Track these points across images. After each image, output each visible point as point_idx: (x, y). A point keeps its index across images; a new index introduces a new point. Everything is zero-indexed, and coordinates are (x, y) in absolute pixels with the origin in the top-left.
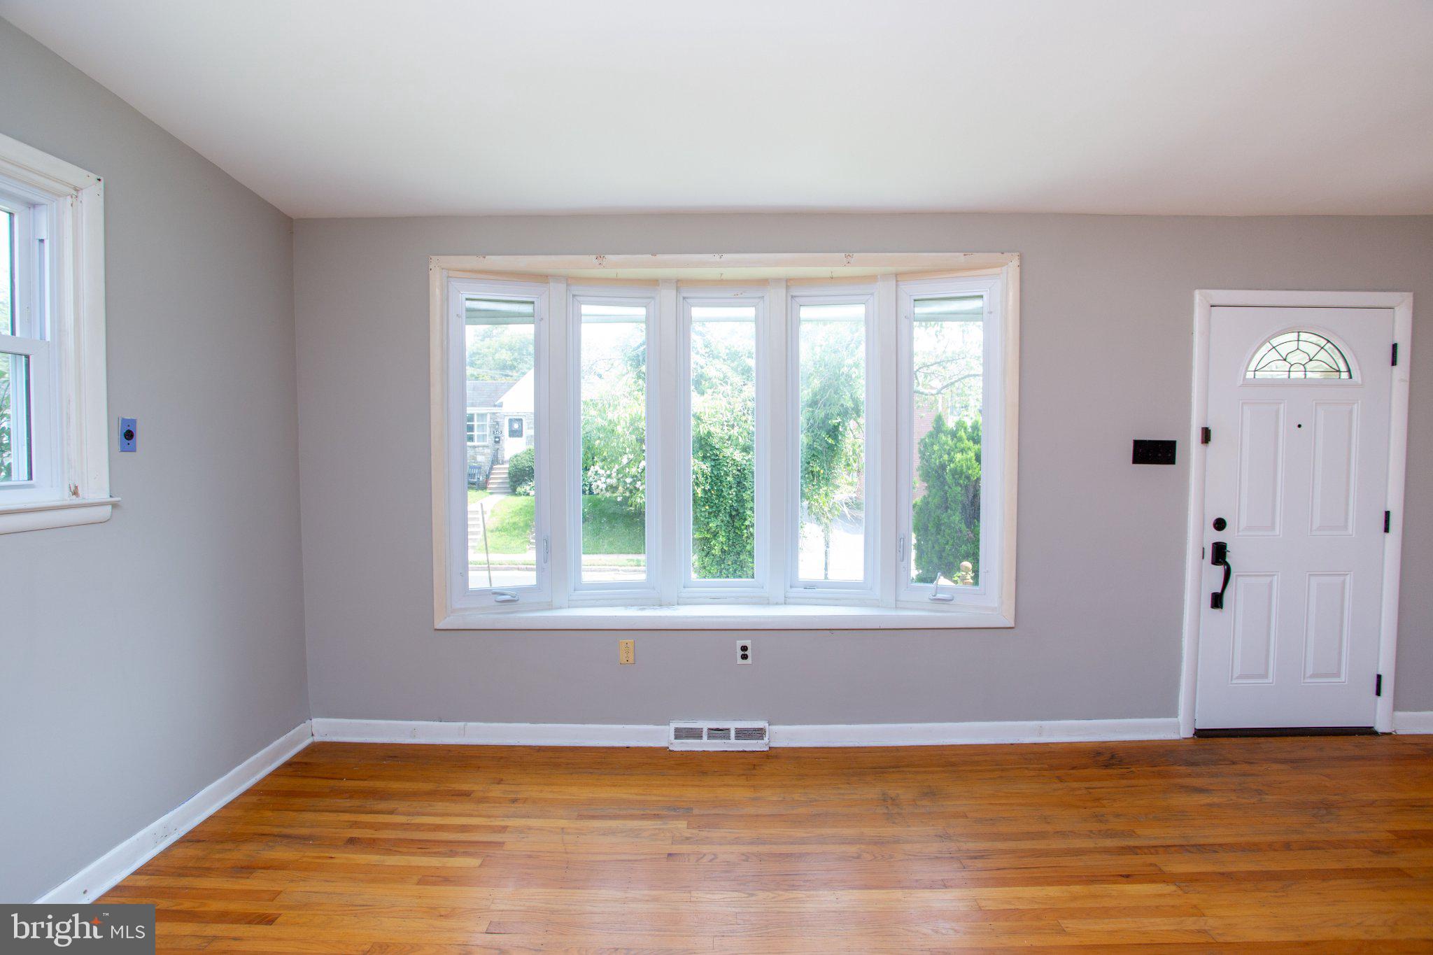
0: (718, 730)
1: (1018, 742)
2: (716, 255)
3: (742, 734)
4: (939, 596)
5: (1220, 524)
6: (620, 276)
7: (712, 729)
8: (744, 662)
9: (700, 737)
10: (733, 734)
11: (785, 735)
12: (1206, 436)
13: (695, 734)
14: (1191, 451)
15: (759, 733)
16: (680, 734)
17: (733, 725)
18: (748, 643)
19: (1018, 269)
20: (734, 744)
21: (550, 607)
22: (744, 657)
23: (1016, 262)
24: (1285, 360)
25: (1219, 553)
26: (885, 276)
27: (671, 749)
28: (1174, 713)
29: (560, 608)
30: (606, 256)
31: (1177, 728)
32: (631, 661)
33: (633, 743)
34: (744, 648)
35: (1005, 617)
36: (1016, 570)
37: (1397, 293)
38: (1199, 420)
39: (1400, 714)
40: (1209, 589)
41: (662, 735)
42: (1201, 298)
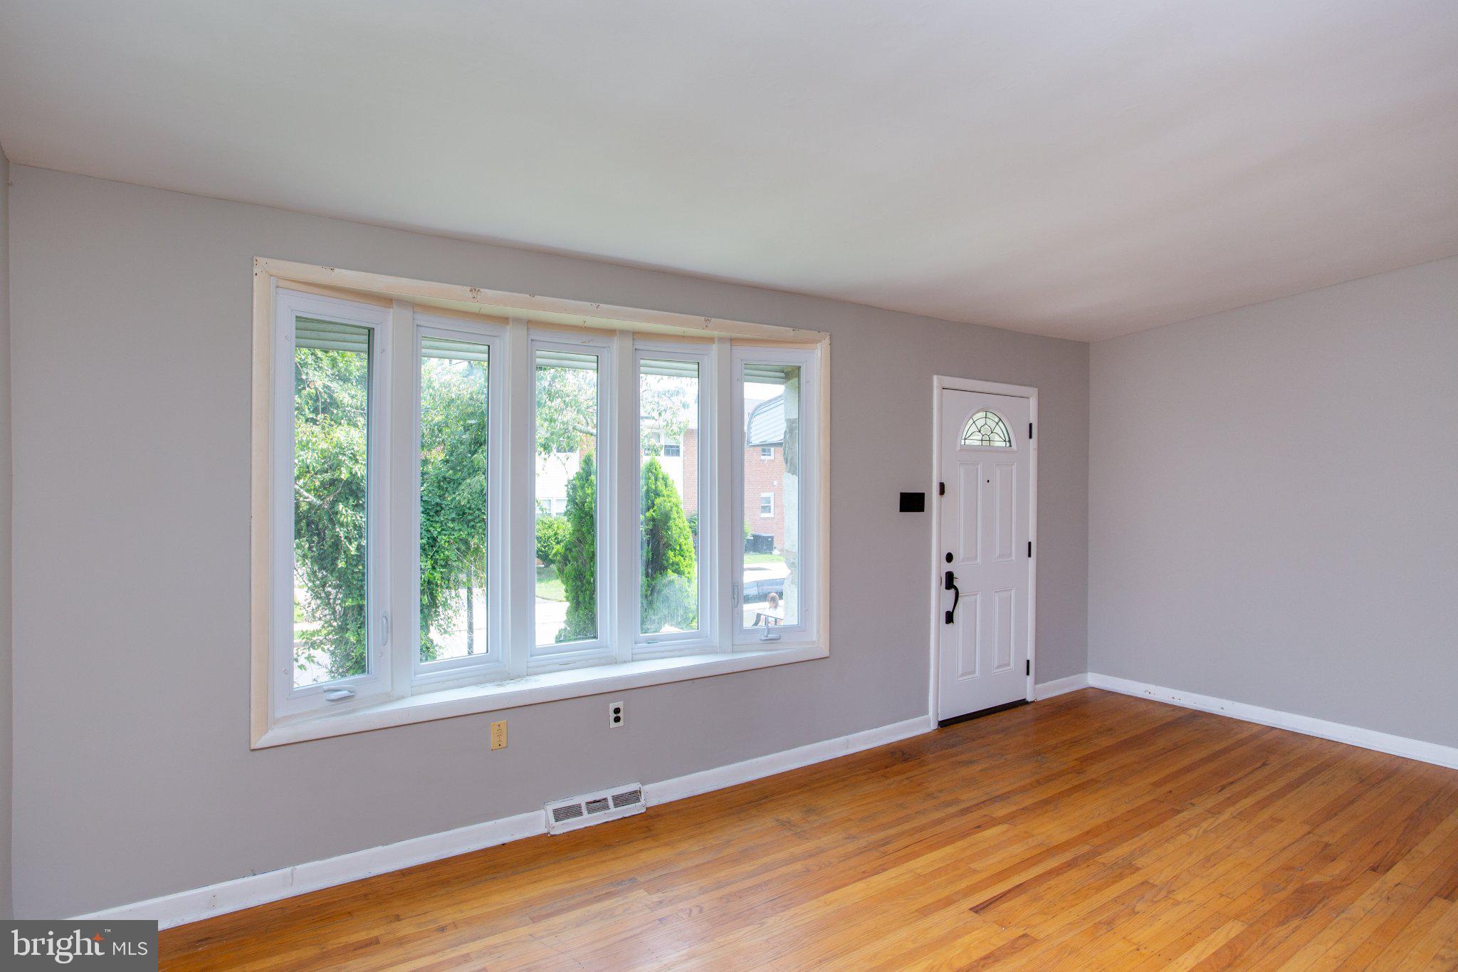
0: (595, 802)
1: (835, 757)
2: (594, 304)
3: (620, 800)
4: (770, 636)
5: (949, 558)
6: (483, 311)
7: (591, 803)
8: (617, 724)
9: (580, 814)
10: (611, 803)
11: (659, 792)
12: (942, 487)
13: (574, 811)
14: (933, 499)
15: (634, 796)
16: (560, 814)
17: (609, 794)
18: (620, 704)
19: (829, 347)
20: (614, 813)
21: (389, 698)
22: (617, 720)
23: (827, 341)
24: (980, 431)
25: (950, 581)
26: (721, 340)
27: (552, 833)
28: (926, 711)
29: (403, 697)
30: (481, 290)
31: (925, 724)
32: (504, 745)
33: (507, 839)
34: (617, 711)
35: (822, 649)
36: (830, 605)
37: (1031, 388)
38: (937, 476)
39: (1038, 687)
40: (945, 609)
41: (540, 822)
42: (937, 382)
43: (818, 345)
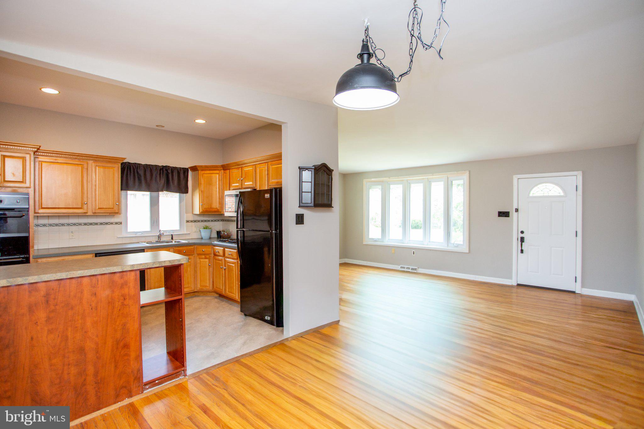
0: (408, 268)
3: (412, 269)
8: (414, 255)
12: (517, 210)
13: (404, 268)
14: (514, 215)
16: (401, 267)
17: (411, 267)
18: (414, 251)
19: (469, 174)
23: (468, 172)
25: (522, 239)
28: (512, 279)
29: (385, 242)
31: (513, 282)
32: (394, 252)
35: (467, 250)
36: (469, 240)
37: (577, 172)
38: (515, 206)
39: (583, 289)
40: (520, 248)
41: (398, 268)
42: (515, 178)
43: (466, 174)
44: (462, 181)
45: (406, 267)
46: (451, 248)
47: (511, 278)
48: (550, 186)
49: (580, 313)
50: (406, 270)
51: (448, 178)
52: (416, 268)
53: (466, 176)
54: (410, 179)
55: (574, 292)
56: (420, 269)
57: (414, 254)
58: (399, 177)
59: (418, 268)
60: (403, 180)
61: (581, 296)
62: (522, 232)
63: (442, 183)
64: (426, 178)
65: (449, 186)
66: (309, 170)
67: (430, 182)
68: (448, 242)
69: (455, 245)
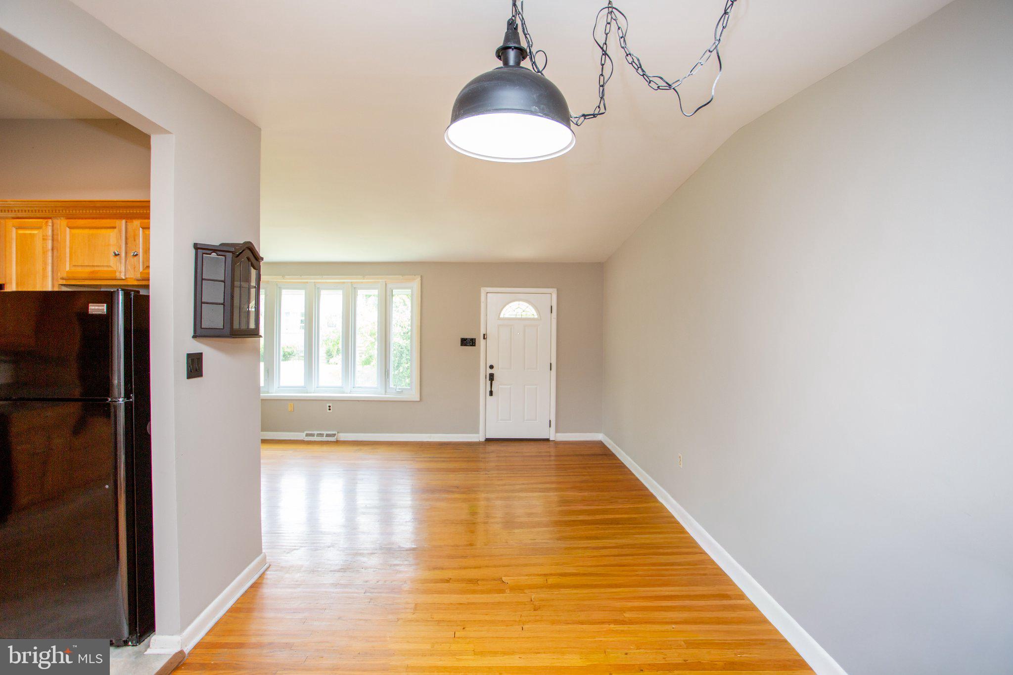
0: (320, 434)
3: (328, 435)
4: (399, 390)
7: (318, 434)
8: (330, 411)
10: (325, 435)
12: (485, 337)
13: (313, 435)
14: (481, 343)
15: (333, 435)
16: (307, 435)
17: (325, 433)
18: (331, 405)
19: (420, 281)
20: (325, 439)
21: (268, 393)
23: (419, 279)
24: (514, 311)
25: (491, 377)
27: (304, 440)
28: (479, 434)
29: (272, 393)
31: (479, 437)
32: (292, 410)
34: (330, 407)
35: (417, 398)
36: (421, 382)
37: (551, 289)
38: (482, 332)
39: (558, 434)
40: (489, 389)
41: (301, 436)
42: (483, 290)
43: (416, 280)
44: (410, 290)
45: (316, 433)
46: (390, 396)
47: (477, 432)
48: (524, 305)
49: (554, 466)
50: (315, 438)
51: (386, 284)
52: (334, 433)
53: (416, 284)
54: (323, 281)
55: (548, 440)
56: (341, 434)
57: (330, 409)
58: (302, 277)
59: (338, 433)
60: (307, 282)
61: (557, 443)
62: (491, 367)
63: (375, 292)
64: (348, 282)
65: (388, 297)
66: (219, 253)
67: (355, 288)
68: (386, 388)
69: (397, 390)
